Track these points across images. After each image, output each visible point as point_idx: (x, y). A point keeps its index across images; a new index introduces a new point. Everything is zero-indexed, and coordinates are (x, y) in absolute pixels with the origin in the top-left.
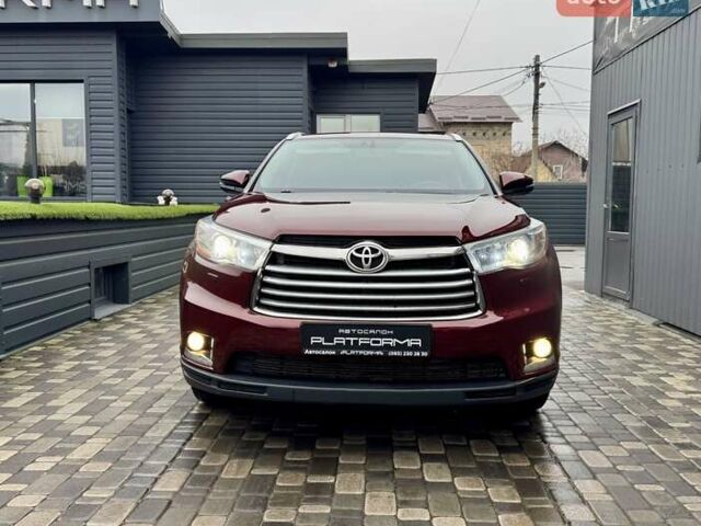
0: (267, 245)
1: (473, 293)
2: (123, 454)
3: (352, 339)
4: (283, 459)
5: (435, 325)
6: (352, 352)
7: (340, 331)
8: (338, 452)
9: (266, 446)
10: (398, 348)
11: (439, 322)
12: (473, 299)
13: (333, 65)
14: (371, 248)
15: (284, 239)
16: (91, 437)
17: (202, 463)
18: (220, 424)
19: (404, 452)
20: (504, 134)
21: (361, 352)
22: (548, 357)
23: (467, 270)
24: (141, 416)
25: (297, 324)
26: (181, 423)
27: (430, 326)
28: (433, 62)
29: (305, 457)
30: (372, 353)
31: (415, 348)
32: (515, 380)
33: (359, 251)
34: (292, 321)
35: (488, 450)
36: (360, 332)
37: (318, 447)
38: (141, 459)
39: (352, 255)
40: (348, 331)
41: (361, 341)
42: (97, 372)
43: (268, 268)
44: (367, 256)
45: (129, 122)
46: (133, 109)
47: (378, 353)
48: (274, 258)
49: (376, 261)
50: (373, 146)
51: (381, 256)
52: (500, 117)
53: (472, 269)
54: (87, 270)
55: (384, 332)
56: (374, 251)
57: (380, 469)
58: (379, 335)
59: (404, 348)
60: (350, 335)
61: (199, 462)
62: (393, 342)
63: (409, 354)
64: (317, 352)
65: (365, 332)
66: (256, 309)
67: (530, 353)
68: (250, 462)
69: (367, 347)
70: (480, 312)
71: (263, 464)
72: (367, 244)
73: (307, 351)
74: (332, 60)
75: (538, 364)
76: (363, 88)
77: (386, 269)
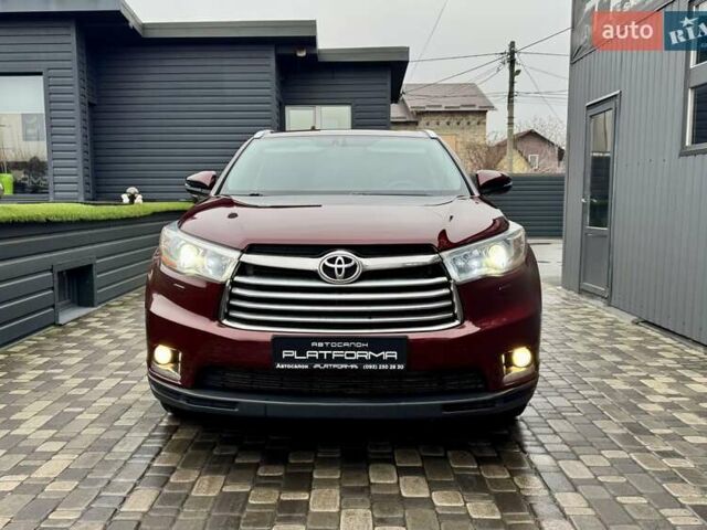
0: (236, 254)
1: (450, 303)
2: (90, 471)
3: (325, 352)
4: (256, 475)
5: (411, 336)
6: (326, 366)
7: (313, 344)
8: (313, 466)
9: (237, 461)
10: (373, 360)
11: (415, 334)
12: (450, 309)
13: (302, 54)
14: (344, 258)
15: (253, 248)
16: (56, 453)
17: (172, 480)
18: (191, 437)
19: (381, 465)
20: (478, 123)
21: (334, 366)
22: (527, 366)
23: (445, 279)
24: (108, 430)
25: (267, 337)
26: (150, 437)
27: (406, 338)
28: (405, 51)
29: (278, 472)
30: (346, 366)
31: (391, 361)
32: (494, 392)
33: (332, 261)
34: (264, 334)
35: (465, 462)
36: (333, 345)
37: (292, 461)
38: (109, 476)
39: (324, 265)
40: (321, 345)
41: (335, 354)
42: (62, 381)
43: (237, 279)
44: (340, 266)
45: (90, 116)
46: (95, 102)
47: (352, 366)
48: (243, 269)
49: (350, 271)
50: (344, 145)
51: (355, 266)
52: (474, 106)
53: (449, 278)
54: (50, 274)
55: (359, 345)
56: (347, 260)
57: (354, 484)
58: (353, 348)
59: (380, 360)
60: (324, 348)
61: (168, 478)
62: (368, 355)
63: (385, 367)
64: (289, 366)
65: (338, 345)
66: (225, 322)
67: (509, 363)
68: (221, 478)
69: (340, 360)
70: (457, 322)
71: (235, 481)
72: (340, 254)
73: (278, 366)
74: (301, 49)
75: (518, 374)
76: (333, 78)
77: (360, 279)
